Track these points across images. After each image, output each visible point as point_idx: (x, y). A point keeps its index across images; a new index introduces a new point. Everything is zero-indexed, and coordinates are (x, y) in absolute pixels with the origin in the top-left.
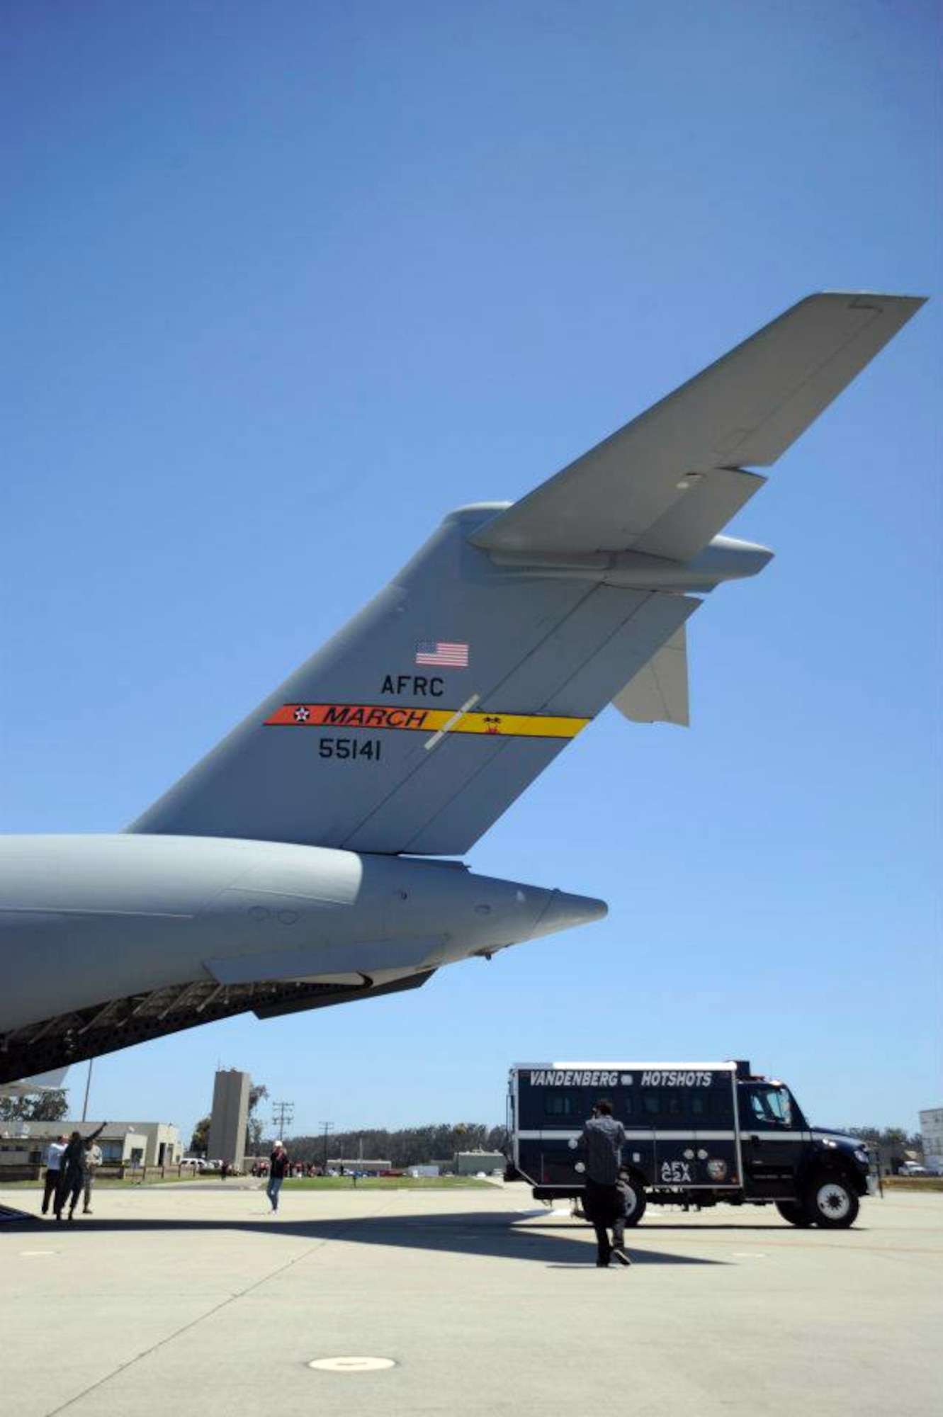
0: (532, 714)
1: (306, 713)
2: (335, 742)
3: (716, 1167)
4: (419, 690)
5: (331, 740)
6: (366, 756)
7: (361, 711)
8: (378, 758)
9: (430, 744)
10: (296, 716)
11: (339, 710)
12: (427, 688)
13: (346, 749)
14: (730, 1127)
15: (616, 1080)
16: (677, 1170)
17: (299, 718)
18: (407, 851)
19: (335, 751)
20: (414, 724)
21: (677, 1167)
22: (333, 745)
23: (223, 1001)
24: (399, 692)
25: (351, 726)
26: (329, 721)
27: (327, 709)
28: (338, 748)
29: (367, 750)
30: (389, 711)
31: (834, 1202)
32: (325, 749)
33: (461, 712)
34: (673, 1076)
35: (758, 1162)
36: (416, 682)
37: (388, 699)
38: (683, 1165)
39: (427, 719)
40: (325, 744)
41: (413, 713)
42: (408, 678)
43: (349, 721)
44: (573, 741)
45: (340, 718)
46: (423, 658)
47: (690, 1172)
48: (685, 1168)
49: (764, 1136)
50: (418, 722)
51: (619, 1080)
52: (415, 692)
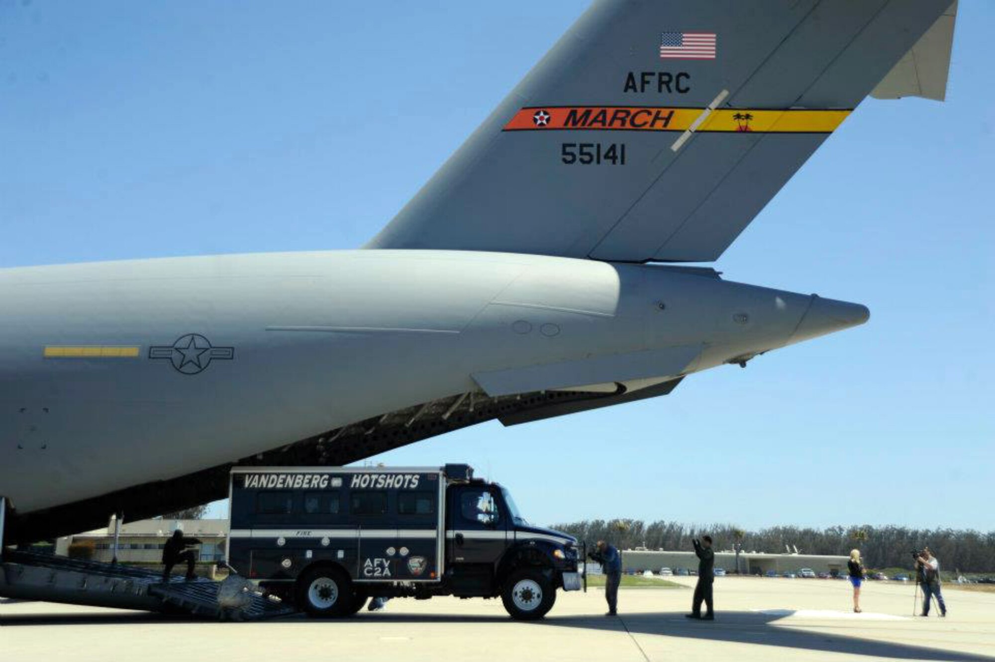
0: (786, 109)
1: (546, 117)
2: (578, 147)
3: (416, 564)
4: (664, 87)
5: (574, 145)
6: (610, 161)
7: (604, 113)
8: (623, 162)
9: (676, 147)
10: (535, 120)
11: (580, 112)
12: (673, 85)
13: (589, 154)
14: (433, 526)
15: (326, 482)
16: (378, 565)
17: (539, 122)
18: (655, 258)
19: (578, 156)
20: (659, 124)
21: (378, 562)
22: (576, 150)
23: (468, 409)
24: (643, 90)
25: (594, 129)
26: (570, 125)
27: (568, 111)
28: (582, 153)
29: (611, 154)
30: (633, 111)
31: (527, 595)
32: (568, 155)
33: (710, 109)
34: (382, 478)
35: (460, 559)
36: (660, 78)
37: (632, 98)
38: (384, 561)
39: (672, 119)
40: (568, 149)
41: (658, 113)
42: (652, 74)
43: (590, 124)
44: (831, 137)
45: (582, 121)
46: (668, 51)
47: (390, 567)
48: (386, 564)
49: (468, 534)
50: (663, 122)
51: (329, 483)
52: (660, 90)
